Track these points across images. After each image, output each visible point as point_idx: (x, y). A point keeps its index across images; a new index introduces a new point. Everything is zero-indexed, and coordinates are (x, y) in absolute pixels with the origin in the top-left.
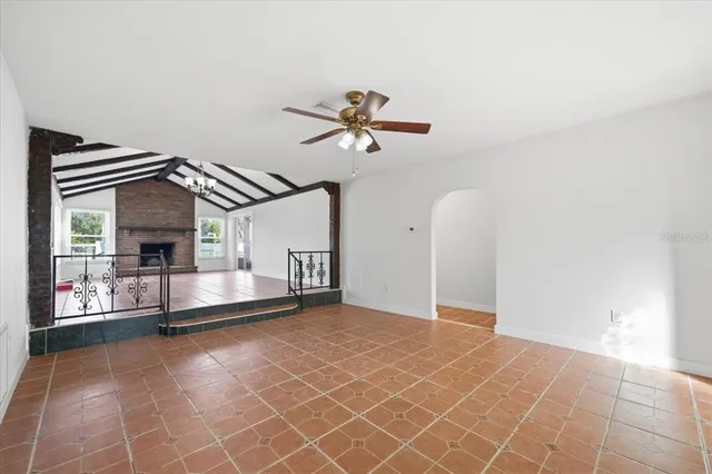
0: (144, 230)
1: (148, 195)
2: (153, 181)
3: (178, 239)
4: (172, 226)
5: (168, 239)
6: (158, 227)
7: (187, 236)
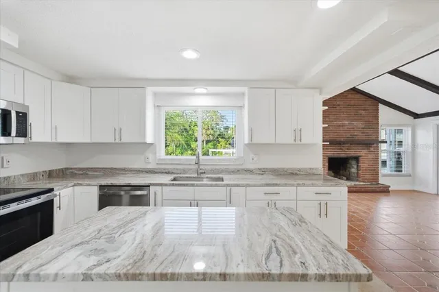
3: (362, 153)
4: (356, 138)
5: (352, 153)
6: (342, 139)
7: (372, 149)
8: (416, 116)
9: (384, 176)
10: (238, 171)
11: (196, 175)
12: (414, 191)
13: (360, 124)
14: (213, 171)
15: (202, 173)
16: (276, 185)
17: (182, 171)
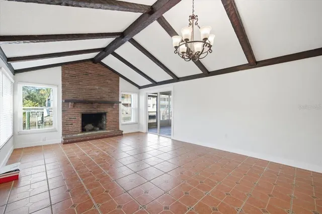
0: (84, 102)
1: (87, 74)
2: (91, 63)
3: (108, 110)
4: (104, 99)
5: (101, 110)
6: (94, 100)
7: (114, 107)
8: (140, 87)
9: (123, 125)
12: (139, 132)
13: (106, 89)
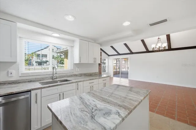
10: (72, 75)
11: (51, 80)
14: (60, 77)
15: (55, 79)
16: (93, 79)
17: (41, 79)
